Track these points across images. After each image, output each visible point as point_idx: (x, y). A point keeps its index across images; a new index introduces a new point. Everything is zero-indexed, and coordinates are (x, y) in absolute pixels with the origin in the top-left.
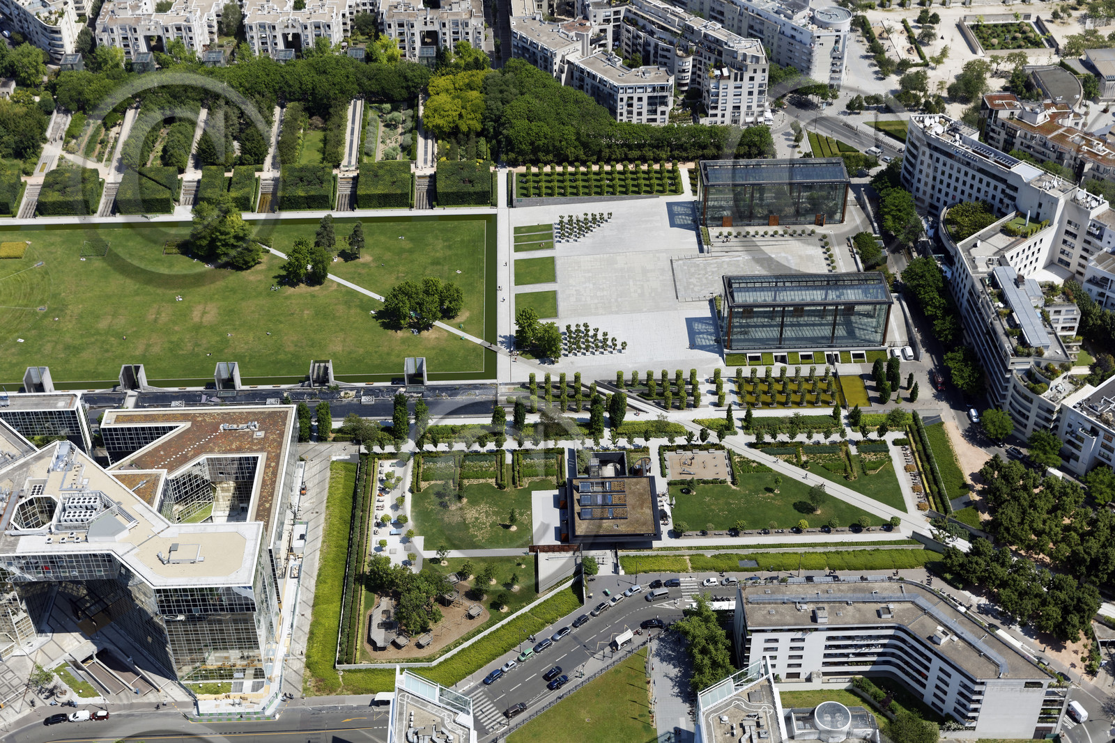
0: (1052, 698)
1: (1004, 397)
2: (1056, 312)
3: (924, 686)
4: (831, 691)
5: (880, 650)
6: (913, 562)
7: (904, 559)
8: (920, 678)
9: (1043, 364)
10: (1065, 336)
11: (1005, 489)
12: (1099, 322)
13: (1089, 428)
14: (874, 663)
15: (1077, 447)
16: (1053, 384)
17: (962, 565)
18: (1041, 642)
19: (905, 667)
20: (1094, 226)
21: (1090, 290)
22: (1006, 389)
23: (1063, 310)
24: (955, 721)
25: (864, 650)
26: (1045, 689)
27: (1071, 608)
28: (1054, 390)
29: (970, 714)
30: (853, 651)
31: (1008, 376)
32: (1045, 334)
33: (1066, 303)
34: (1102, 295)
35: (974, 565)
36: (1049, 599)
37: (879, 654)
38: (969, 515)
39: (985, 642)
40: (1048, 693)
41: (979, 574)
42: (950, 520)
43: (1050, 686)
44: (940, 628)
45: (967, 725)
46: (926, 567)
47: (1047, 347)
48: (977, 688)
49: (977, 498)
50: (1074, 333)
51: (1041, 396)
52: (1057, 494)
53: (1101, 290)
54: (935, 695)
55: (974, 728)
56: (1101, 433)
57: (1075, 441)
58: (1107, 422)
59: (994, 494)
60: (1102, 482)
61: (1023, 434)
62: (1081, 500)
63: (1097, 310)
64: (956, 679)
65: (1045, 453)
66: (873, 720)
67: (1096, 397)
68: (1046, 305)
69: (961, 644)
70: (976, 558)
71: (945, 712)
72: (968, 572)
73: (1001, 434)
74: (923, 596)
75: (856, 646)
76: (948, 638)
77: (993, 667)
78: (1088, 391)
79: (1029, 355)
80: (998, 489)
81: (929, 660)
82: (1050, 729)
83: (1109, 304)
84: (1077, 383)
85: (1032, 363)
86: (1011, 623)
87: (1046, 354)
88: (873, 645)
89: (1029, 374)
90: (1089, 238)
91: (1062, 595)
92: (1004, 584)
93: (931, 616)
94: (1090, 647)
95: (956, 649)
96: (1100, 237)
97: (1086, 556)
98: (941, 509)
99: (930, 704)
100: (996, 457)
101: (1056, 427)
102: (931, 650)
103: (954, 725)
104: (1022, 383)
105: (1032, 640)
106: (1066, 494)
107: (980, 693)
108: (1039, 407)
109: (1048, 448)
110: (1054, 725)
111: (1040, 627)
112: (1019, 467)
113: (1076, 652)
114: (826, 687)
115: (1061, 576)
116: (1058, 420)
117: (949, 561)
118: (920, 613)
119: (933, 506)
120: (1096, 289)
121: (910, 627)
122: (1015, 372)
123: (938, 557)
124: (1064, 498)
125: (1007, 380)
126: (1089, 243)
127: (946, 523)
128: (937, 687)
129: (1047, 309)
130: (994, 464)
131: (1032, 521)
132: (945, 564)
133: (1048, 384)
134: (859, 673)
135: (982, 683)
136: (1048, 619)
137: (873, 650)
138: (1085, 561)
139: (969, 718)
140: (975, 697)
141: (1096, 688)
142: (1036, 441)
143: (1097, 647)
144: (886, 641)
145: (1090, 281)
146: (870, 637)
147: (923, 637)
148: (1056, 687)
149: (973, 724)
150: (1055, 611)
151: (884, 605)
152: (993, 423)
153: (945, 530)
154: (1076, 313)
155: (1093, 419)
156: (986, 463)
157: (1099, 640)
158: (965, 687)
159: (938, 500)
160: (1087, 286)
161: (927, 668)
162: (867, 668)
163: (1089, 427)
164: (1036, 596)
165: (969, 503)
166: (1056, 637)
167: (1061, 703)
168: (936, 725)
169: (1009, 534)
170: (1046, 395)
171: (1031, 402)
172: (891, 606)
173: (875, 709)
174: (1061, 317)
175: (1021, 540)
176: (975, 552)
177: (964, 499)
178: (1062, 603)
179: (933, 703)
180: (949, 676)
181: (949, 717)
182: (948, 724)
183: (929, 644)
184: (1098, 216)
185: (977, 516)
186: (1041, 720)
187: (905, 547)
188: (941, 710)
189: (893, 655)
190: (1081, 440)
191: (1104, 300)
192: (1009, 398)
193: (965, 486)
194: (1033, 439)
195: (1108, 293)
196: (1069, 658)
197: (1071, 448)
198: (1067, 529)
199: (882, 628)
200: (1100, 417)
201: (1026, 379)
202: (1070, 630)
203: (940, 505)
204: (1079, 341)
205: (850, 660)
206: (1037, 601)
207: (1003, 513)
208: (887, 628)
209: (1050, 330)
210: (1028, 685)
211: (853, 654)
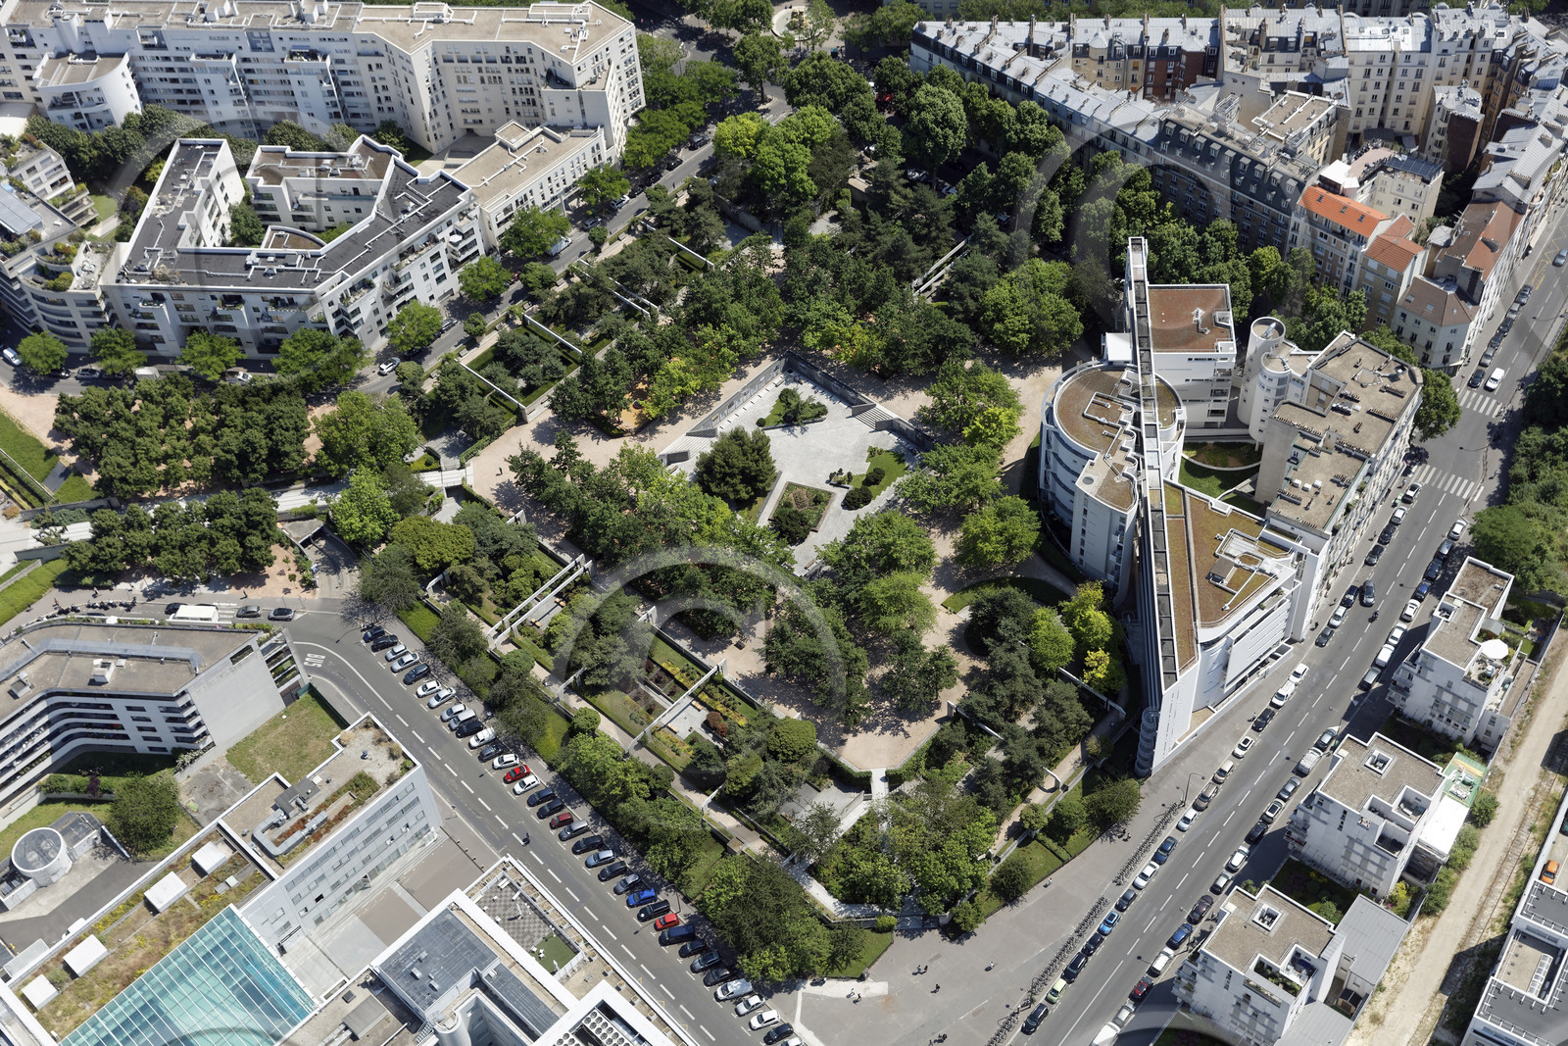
0: (273, 653)
1: (32, 314)
2: (29, 171)
3: (126, 737)
4: (22, 819)
5: (47, 732)
6: (36, 589)
7: (24, 594)
8: (115, 732)
9: (49, 249)
10: (62, 194)
11: (94, 432)
12: (95, 152)
13: (150, 298)
14: (51, 751)
15: (154, 327)
16: (74, 267)
17: (94, 558)
18: (238, 588)
19: (90, 730)
20: (15, 32)
21: (60, 118)
22: (27, 303)
23: (36, 163)
24: (186, 751)
25: (25, 747)
26: (257, 650)
27: (245, 529)
28: (83, 274)
29: (196, 734)
30: (13, 757)
31: (16, 287)
32: (27, 209)
33: (35, 153)
34: (78, 116)
35: (107, 550)
36: (215, 534)
37: (49, 738)
38: (74, 487)
39: (160, 643)
40: (264, 652)
41: (120, 556)
42: (52, 510)
43: (260, 644)
44: (98, 661)
45: (202, 747)
46: (55, 586)
47: (40, 225)
48: (180, 703)
49: (73, 459)
50: (71, 184)
51: (71, 290)
52: (159, 399)
53: (73, 111)
54: (146, 739)
55: (213, 744)
56: (166, 295)
57: (146, 322)
58: (164, 279)
59: (87, 445)
60: (202, 354)
61: (84, 345)
62: (190, 390)
63: (83, 139)
64: (152, 709)
65: (119, 356)
66: (90, 819)
67: (136, 252)
68: (11, 170)
69: (132, 663)
70: (105, 540)
71: (169, 749)
72: (105, 562)
73: (55, 363)
74: (57, 636)
75: (14, 749)
76: (113, 667)
77: (184, 666)
78: (125, 249)
79: (23, 248)
80: (85, 437)
81: (109, 707)
82: (297, 685)
83: (95, 122)
84: (104, 249)
85: (35, 255)
86: (193, 588)
87: (44, 234)
88: (33, 733)
89: (40, 270)
90: (20, 51)
91: (226, 521)
92: (155, 550)
93: (80, 654)
94: (292, 558)
95: (130, 674)
96: (30, 44)
97: (229, 456)
98: (35, 502)
99: (148, 751)
100: (62, 398)
101: (114, 317)
102: (102, 696)
103: (187, 758)
104: (39, 287)
105: (226, 592)
106: (170, 394)
107: (189, 704)
108: (78, 305)
109: (118, 348)
110: (297, 677)
111: (226, 573)
112: (100, 393)
113: (282, 573)
114: (13, 818)
115: (214, 497)
116: (108, 308)
117: (75, 563)
118: (63, 658)
119: (24, 504)
120: (67, 113)
121: (61, 686)
122: (21, 277)
123: (61, 566)
124: (169, 400)
125: (21, 292)
126: (24, 57)
127: (50, 516)
128: (141, 729)
129: (15, 174)
130: (65, 407)
131: (147, 452)
132: (74, 570)
133: (70, 271)
134: (43, 773)
135: (183, 693)
136: (227, 559)
137: (37, 739)
138: (232, 462)
139: (199, 737)
140: (186, 714)
141: (324, 599)
142: (99, 348)
143: (302, 553)
144: (45, 719)
145: (53, 106)
146: (23, 727)
147: (83, 687)
148: (268, 639)
149: (209, 740)
150: (228, 545)
151: (14, 680)
152: (36, 355)
153: (54, 524)
154: (56, 158)
155: (146, 284)
156: (57, 410)
157: (299, 543)
158: (168, 710)
159: (25, 493)
160: (53, 114)
161: (114, 717)
162: (48, 762)
163: (148, 296)
164: (199, 540)
165: (66, 473)
166: (251, 572)
167: (287, 650)
168: (167, 772)
169: (130, 484)
170: (75, 286)
171: (64, 303)
172: (23, 675)
173: (87, 802)
174: (41, 174)
175: (149, 483)
176: (100, 532)
177: (59, 471)
178: (232, 529)
179: (151, 749)
180: (142, 709)
181: (178, 752)
182: (180, 761)
183: (94, 689)
184: (12, 18)
185: (85, 483)
186: (279, 682)
187: (17, 577)
188: (164, 749)
189: (68, 727)
190: (149, 316)
191: (85, 120)
192: (39, 313)
193: (50, 454)
194: (96, 347)
195: (83, 111)
196: (277, 587)
197: (144, 331)
198: (194, 433)
199: (28, 708)
200: (152, 277)
201: (41, 279)
202: (257, 555)
203: (31, 498)
204: (83, 191)
205: (18, 769)
206: (204, 544)
207: (106, 464)
208: (35, 703)
209: (32, 200)
210: (235, 659)
211: (17, 759)
